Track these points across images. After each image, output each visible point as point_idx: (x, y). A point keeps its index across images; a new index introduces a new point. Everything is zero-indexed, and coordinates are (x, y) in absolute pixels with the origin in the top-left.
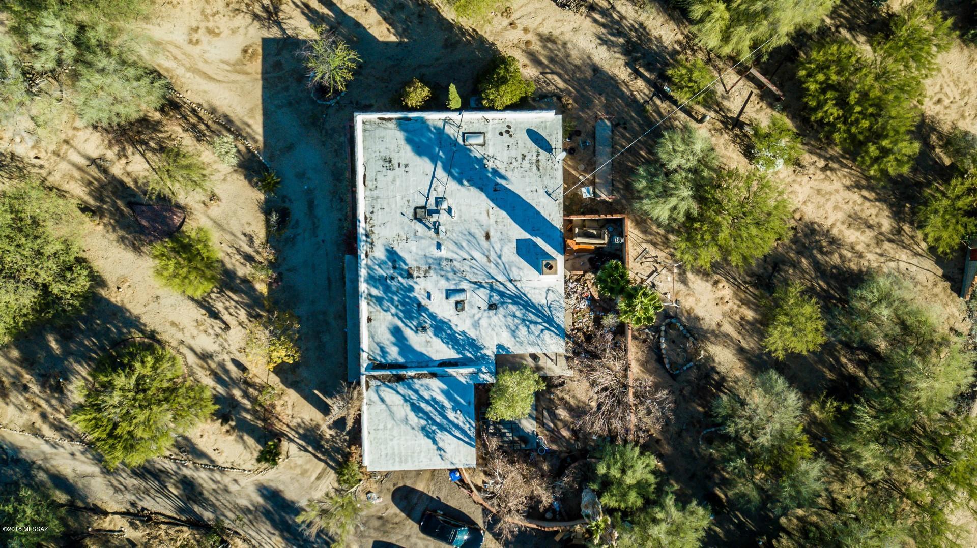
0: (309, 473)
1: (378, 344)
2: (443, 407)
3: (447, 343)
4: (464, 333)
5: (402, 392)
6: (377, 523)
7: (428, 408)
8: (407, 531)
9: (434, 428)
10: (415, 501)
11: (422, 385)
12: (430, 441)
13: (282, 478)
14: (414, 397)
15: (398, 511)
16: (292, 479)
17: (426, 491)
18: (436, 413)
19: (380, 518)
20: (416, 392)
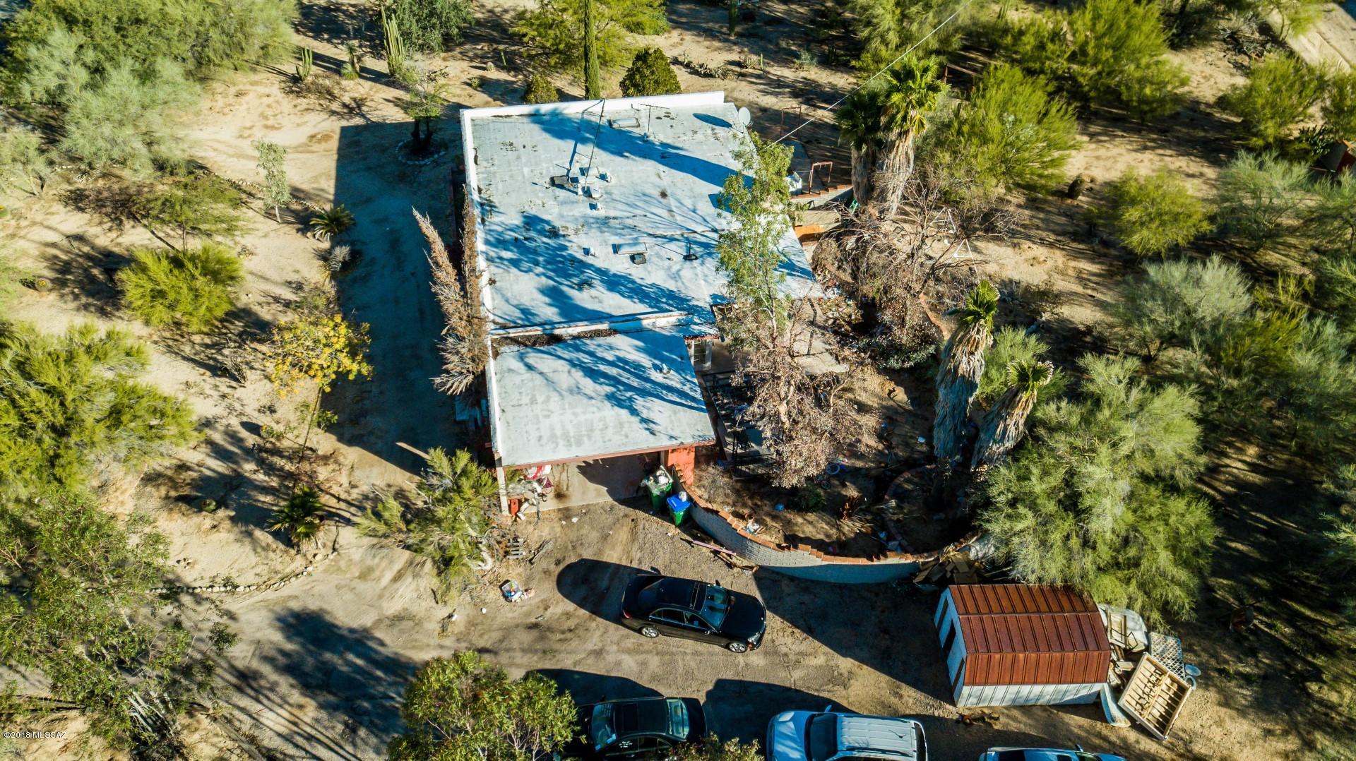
0: (377, 573)
1: (516, 306)
2: (638, 366)
3: (630, 297)
4: (653, 285)
5: (566, 356)
6: (526, 637)
7: (613, 371)
8: (593, 642)
9: (629, 394)
10: (605, 584)
11: (599, 346)
12: (624, 413)
13: (319, 588)
14: (586, 359)
15: (570, 606)
16: (338, 588)
17: (624, 563)
18: (627, 375)
19: (535, 626)
20: (592, 354)
